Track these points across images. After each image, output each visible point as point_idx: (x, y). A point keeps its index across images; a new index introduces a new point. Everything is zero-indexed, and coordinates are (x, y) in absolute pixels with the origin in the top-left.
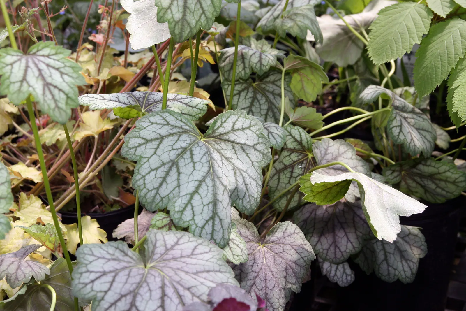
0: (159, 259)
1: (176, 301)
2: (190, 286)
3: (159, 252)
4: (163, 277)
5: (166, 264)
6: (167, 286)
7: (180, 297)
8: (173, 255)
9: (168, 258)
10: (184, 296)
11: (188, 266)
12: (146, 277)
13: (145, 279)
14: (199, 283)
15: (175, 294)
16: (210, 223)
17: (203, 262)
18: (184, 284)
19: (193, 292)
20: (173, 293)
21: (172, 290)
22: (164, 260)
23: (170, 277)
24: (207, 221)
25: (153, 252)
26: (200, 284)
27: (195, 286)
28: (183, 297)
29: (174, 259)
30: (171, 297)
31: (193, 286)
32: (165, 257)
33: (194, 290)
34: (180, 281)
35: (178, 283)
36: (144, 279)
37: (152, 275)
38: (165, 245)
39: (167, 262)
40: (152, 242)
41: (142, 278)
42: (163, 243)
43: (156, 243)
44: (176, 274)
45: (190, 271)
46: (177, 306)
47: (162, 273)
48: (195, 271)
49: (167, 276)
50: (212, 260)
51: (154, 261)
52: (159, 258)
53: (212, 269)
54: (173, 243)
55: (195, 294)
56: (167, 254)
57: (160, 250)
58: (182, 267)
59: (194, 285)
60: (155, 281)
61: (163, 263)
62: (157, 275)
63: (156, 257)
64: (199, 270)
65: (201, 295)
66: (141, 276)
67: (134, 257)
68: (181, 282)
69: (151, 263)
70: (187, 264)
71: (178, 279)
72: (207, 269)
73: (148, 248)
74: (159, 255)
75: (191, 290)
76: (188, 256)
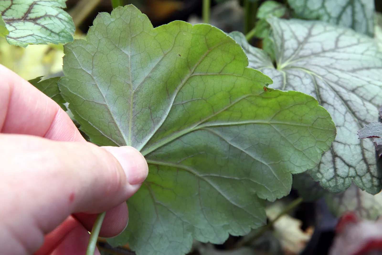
0: (293, 56)
1: (343, 109)
2: (354, 87)
3: (290, 46)
4: (313, 77)
5: (308, 62)
6: (323, 89)
7: (345, 102)
8: (311, 49)
9: (306, 54)
10: (350, 101)
11: (339, 61)
12: (287, 79)
13: (287, 81)
14: (364, 83)
15: (336, 98)
16: (349, 11)
17: (359, 57)
18: (345, 85)
19: (361, 94)
20: (334, 99)
21: (332, 94)
22: (301, 57)
23: (323, 76)
24: (344, 9)
25: (282, 46)
26: (367, 83)
27: (362, 86)
28: (349, 103)
29: (316, 54)
30: (332, 104)
31: (358, 87)
32: (302, 53)
33: (362, 92)
34: (339, 80)
35: (336, 83)
36: (285, 82)
37: (295, 76)
38: (296, 38)
39: (306, 59)
40: (278, 33)
41: (282, 81)
42: (291, 34)
43: (282, 34)
44: (330, 72)
45: (345, 68)
46: (344, 116)
47: (309, 72)
48: (350, 68)
49: (319, 75)
50: (369, 53)
51: (286, 60)
52: (293, 54)
53: (372, 65)
54: (305, 35)
55: (365, 97)
56: (302, 49)
57: (291, 44)
58: (332, 64)
59: (359, 85)
60: (303, 83)
61: (301, 61)
62: (302, 75)
63: (288, 53)
64: (356, 67)
65: (373, 98)
66: (280, 79)
67: (258, 55)
68: (340, 83)
69: (283, 62)
70: (337, 60)
71: (335, 79)
72: (366, 65)
73: (275, 40)
74: (291, 51)
75: (356, 91)
76: (333, 50)
